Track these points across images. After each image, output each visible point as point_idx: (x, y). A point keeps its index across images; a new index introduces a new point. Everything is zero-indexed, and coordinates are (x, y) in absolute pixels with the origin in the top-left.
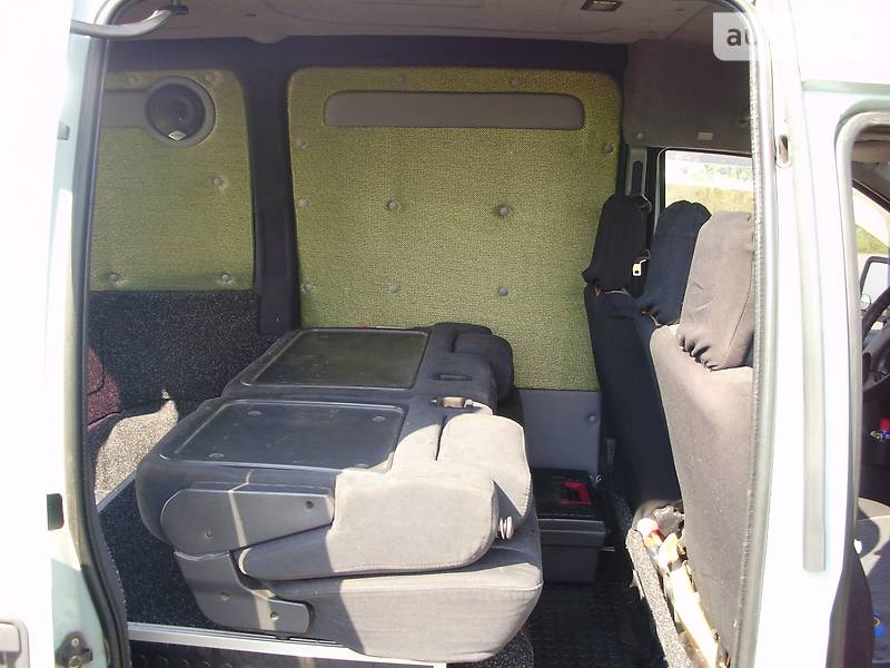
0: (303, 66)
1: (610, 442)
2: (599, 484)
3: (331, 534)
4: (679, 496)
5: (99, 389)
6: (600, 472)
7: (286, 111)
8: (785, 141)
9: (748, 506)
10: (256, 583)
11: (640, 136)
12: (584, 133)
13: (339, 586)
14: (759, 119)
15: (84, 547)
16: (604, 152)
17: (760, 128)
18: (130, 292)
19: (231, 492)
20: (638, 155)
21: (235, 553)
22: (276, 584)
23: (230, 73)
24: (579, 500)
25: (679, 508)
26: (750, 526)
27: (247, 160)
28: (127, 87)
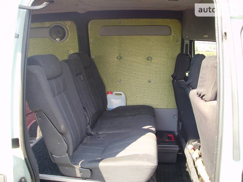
0: (93, 19)
1: (180, 123)
2: (177, 135)
4: (199, 138)
6: (178, 132)
7: (88, 32)
8: (225, 34)
9: (216, 141)
11: (187, 37)
12: (171, 37)
13: (99, 164)
15: (25, 153)
16: (177, 41)
20: (187, 42)
23: (72, 22)
24: (172, 140)
25: (199, 142)
26: (217, 147)
27: (77, 46)
28: (44, 26)
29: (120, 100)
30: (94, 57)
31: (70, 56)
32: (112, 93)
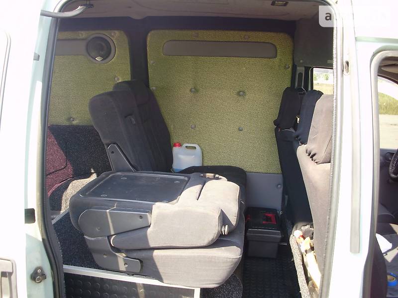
0: (154, 29)
1: (286, 197)
2: (281, 215)
3: (149, 230)
4: (312, 221)
5: (64, 168)
6: (282, 210)
7: (147, 50)
8: (347, 63)
9: (327, 224)
10: (119, 251)
11: (301, 61)
12: (277, 60)
13: (153, 253)
14: (336, 54)
15: (43, 231)
16: (285, 68)
17: (337, 58)
18: (79, 126)
19: (108, 211)
20: (301, 69)
21: (109, 237)
22: (127, 251)
23: (122, 32)
24: (271, 221)
25: (312, 226)
26: (328, 232)
27: (129, 70)
28: (78, 38)
29: (194, 156)
30: (154, 88)
31: (118, 86)
32: (180, 145)
